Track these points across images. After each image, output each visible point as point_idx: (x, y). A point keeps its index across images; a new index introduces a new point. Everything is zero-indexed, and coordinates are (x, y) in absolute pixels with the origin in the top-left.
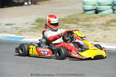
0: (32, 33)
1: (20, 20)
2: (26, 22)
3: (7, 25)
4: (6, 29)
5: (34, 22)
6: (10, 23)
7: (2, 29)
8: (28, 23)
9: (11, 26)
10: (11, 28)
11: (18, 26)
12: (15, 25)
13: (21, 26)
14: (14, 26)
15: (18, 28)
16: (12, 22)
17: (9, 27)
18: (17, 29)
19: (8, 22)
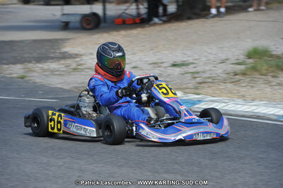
0: (229, 86)
1: (210, 51)
5: (242, 58)
6: (184, 60)
8: (227, 60)
9: (184, 67)
10: (183, 74)
11: (199, 69)
12: (193, 66)
13: (207, 68)
14: (191, 69)
15: (197, 73)
16: (189, 59)
17: (177, 70)
18: (195, 78)
19: (179, 58)
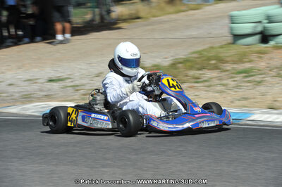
2: (97, 72)
3: (51, 81)
4: (49, 90)
6: (59, 75)
7: (41, 90)
8: (101, 73)
9: (61, 82)
10: (62, 88)
11: (77, 83)
12: (70, 80)
13: (84, 82)
14: (68, 83)
15: (77, 86)
16: (63, 74)
17: (55, 85)
18: (77, 90)
19: (53, 75)
